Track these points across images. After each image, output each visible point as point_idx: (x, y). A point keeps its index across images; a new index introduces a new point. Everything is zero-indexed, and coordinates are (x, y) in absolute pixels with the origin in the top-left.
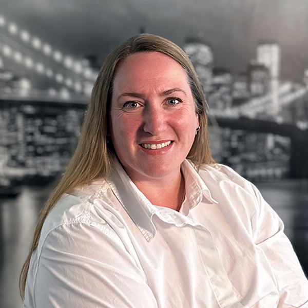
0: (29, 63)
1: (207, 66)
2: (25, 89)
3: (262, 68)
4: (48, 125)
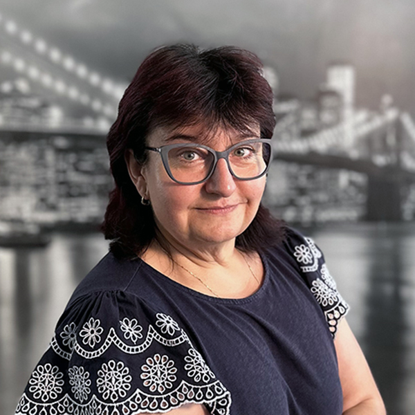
4: (83, 160)
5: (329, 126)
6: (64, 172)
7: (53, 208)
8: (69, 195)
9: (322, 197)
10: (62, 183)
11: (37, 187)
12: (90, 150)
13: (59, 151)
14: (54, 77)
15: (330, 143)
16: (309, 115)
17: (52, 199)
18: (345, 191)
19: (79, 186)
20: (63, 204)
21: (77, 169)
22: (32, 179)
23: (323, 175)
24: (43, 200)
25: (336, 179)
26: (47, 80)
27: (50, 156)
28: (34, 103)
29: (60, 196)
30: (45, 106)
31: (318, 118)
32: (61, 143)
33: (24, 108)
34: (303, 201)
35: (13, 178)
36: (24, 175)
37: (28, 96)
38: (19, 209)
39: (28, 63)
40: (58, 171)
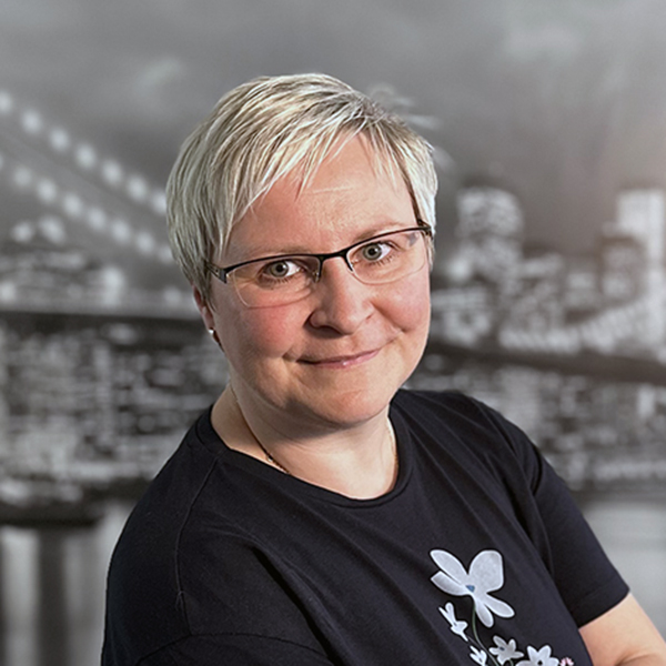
0: (121, 231)
1: (509, 238)
2: (112, 289)
3: (629, 242)
4: (163, 367)
5: (618, 303)
6: (128, 388)
7: (107, 454)
8: (137, 432)
9: (605, 435)
10: (123, 409)
11: (78, 415)
12: (175, 349)
13: (119, 349)
14: (111, 214)
15: (620, 334)
16: (580, 282)
17: (105, 438)
18: (649, 424)
19: (154, 414)
20: (125, 447)
21: (151, 384)
22: (70, 402)
23: (607, 395)
24: (89, 440)
25: (633, 402)
26: (97, 219)
27: (102, 359)
28: (74, 261)
29: (120, 432)
30: (93, 266)
31: (599, 288)
32: (123, 334)
33: (54, 271)
34: (570, 442)
35: (35, 399)
36: (55, 393)
37: (62, 249)
38: (46, 456)
39: (63, 187)
40: (117, 387)
